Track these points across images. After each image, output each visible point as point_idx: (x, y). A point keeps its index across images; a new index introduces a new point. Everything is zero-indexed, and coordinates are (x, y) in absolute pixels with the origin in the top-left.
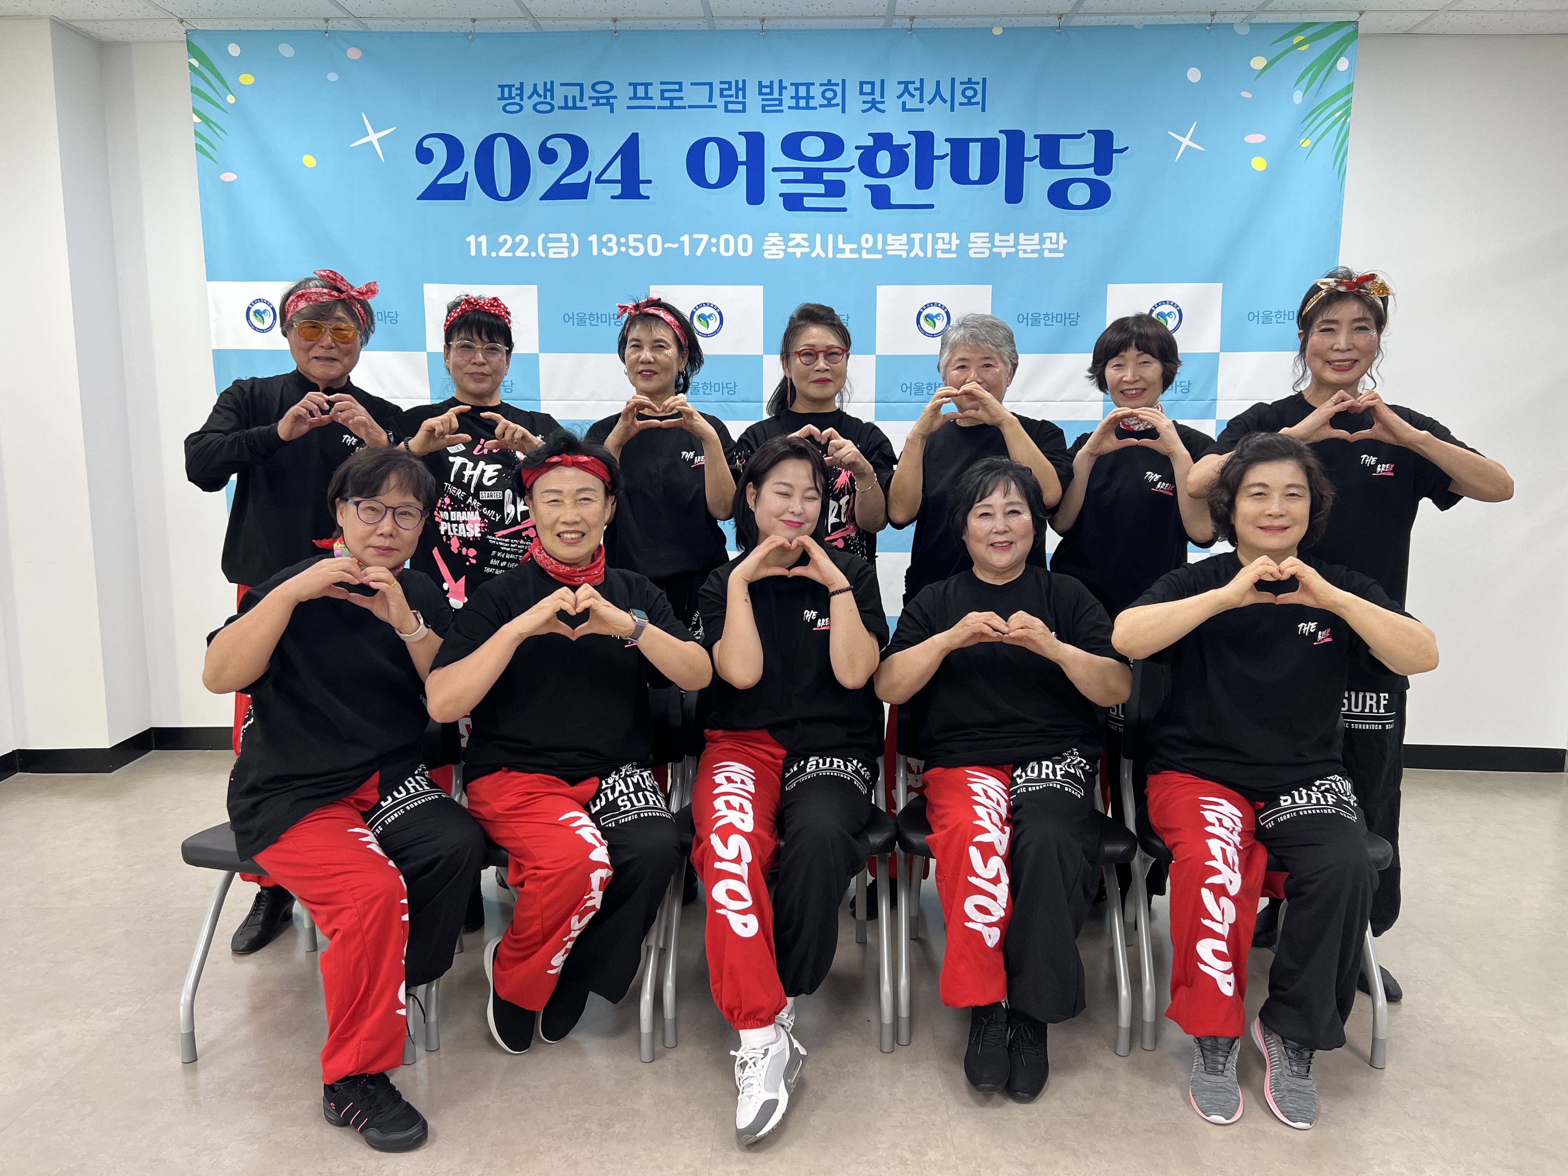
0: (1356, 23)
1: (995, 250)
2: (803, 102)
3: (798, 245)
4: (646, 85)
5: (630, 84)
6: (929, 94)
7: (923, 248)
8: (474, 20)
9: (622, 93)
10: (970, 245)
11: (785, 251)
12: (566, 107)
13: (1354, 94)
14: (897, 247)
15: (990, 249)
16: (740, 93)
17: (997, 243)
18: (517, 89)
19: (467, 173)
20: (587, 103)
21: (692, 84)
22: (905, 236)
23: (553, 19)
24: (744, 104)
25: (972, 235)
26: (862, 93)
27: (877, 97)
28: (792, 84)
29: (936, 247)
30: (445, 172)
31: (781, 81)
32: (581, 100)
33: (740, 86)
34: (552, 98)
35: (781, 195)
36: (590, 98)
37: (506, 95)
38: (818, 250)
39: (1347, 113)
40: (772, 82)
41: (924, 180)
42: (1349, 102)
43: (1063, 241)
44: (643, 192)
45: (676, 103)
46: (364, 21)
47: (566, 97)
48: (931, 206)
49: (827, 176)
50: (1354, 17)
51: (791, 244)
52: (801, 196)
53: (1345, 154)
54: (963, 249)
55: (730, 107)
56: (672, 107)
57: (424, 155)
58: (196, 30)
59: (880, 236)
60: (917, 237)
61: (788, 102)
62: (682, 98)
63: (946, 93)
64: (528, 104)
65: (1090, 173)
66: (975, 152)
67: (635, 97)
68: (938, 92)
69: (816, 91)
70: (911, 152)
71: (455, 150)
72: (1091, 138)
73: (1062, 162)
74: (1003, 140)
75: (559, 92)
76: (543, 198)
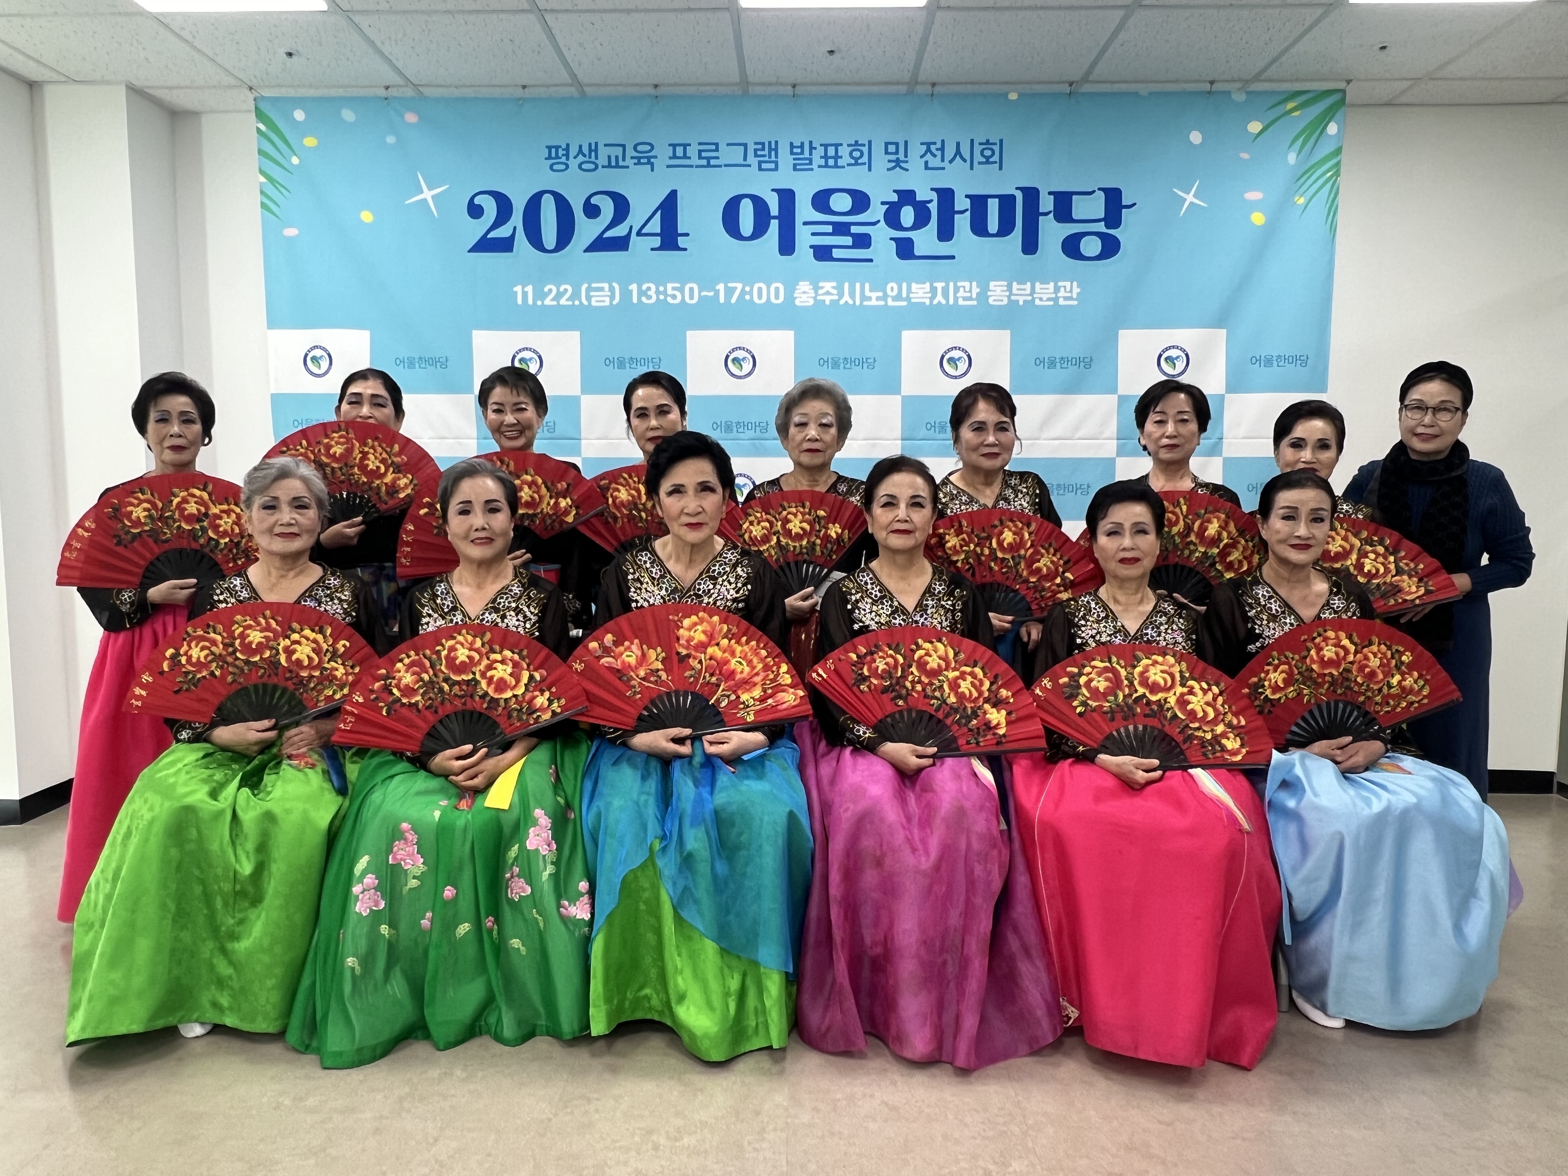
0: (1344, 91)
1: (1013, 298)
2: (831, 161)
3: (828, 293)
4: (685, 146)
5: (670, 144)
6: (950, 152)
7: (945, 295)
8: (524, 87)
9: (663, 154)
10: (989, 293)
11: (815, 298)
12: (609, 166)
13: (1344, 157)
14: (921, 294)
15: (1009, 297)
16: (773, 153)
17: (1015, 291)
18: (563, 149)
19: (515, 228)
20: (629, 162)
21: (728, 145)
22: (927, 285)
23: (598, 85)
24: (776, 163)
25: (992, 284)
26: (887, 153)
28: (822, 145)
29: (958, 295)
30: (495, 225)
31: (811, 143)
32: (624, 159)
33: (773, 145)
34: (597, 158)
35: (811, 247)
36: (632, 158)
37: (553, 155)
38: (846, 298)
39: (1337, 174)
40: (802, 143)
41: (946, 233)
42: (1338, 164)
43: (1076, 290)
44: (681, 245)
45: (713, 162)
46: (420, 88)
47: (609, 157)
48: (953, 257)
49: (854, 229)
50: (1342, 85)
51: (820, 292)
52: (830, 248)
53: (1336, 210)
54: (983, 296)
55: (764, 166)
56: (709, 165)
57: (475, 211)
58: (263, 97)
59: (904, 285)
60: (939, 285)
61: (817, 160)
62: (717, 158)
63: (965, 152)
64: (573, 163)
65: (1101, 227)
66: (993, 207)
68: (958, 152)
69: (844, 151)
70: (933, 207)
71: (504, 205)
72: (1102, 194)
73: (1075, 217)
74: (1019, 196)
75: (603, 152)
76: (587, 250)
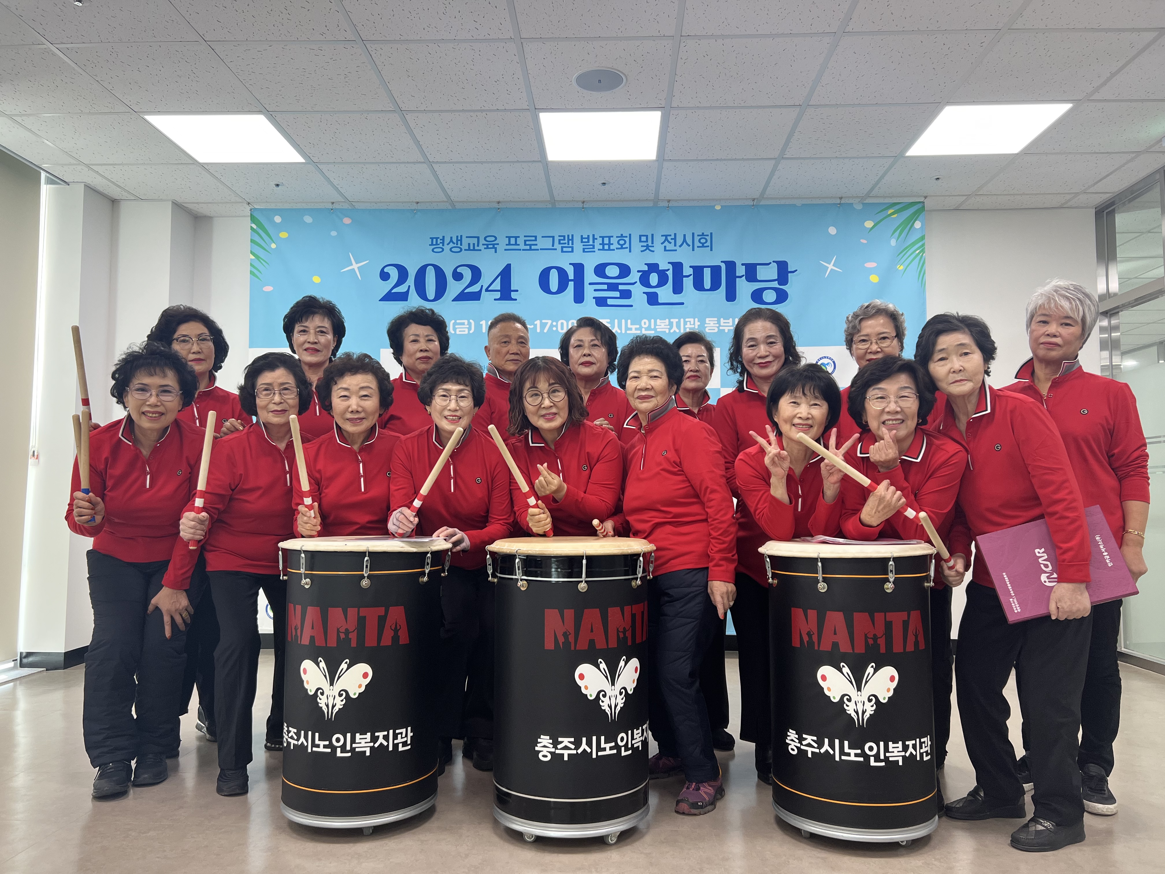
0: (923, 202)
1: (721, 328)
2: (606, 246)
4: (516, 238)
5: (507, 237)
6: (679, 241)
7: (678, 326)
8: (418, 203)
9: (502, 242)
10: (706, 325)
12: (469, 249)
13: (927, 241)
14: (663, 326)
15: (718, 328)
16: (570, 242)
17: (722, 324)
18: (441, 240)
19: (409, 286)
20: (481, 247)
21: (542, 237)
22: (667, 320)
23: (463, 202)
24: (572, 248)
25: (707, 320)
26: (640, 241)
27: (650, 244)
28: (600, 237)
29: (686, 326)
30: (397, 285)
31: (594, 235)
32: (478, 246)
33: (570, 238)
34: (461, 245)
35: (594, 298)
36: (483, 245)
37: (434, 243)
39: (923, 251)
40: (588, 236)
41: (678, 289)
42: (923, 245)
44: (513, 297)
45: (533, 247)
46: (354, 204)
47: (469, 244)
48: (683, 304)
49: (621, 287)
50: (922, 199)
52: (605, 299)
53: (924, 274)
55: (565, 249)
56: (531, 249)
57: (384, 276)
58: (255, 209)
59: (653, 321)
60: (675, 321)
61: (598, 246)
62: (536, 245)
63: (689, 240)
64: (447, 248)
65: (775, 285)
66: (707, 273)
68: (685, 240)
69: (614, 240)
70: (670, 274)
71: (403, 273)
72: (775, 265)
73: (759, 278)
74: (723, 266)
75: (465, 242)
76: (455, 300)
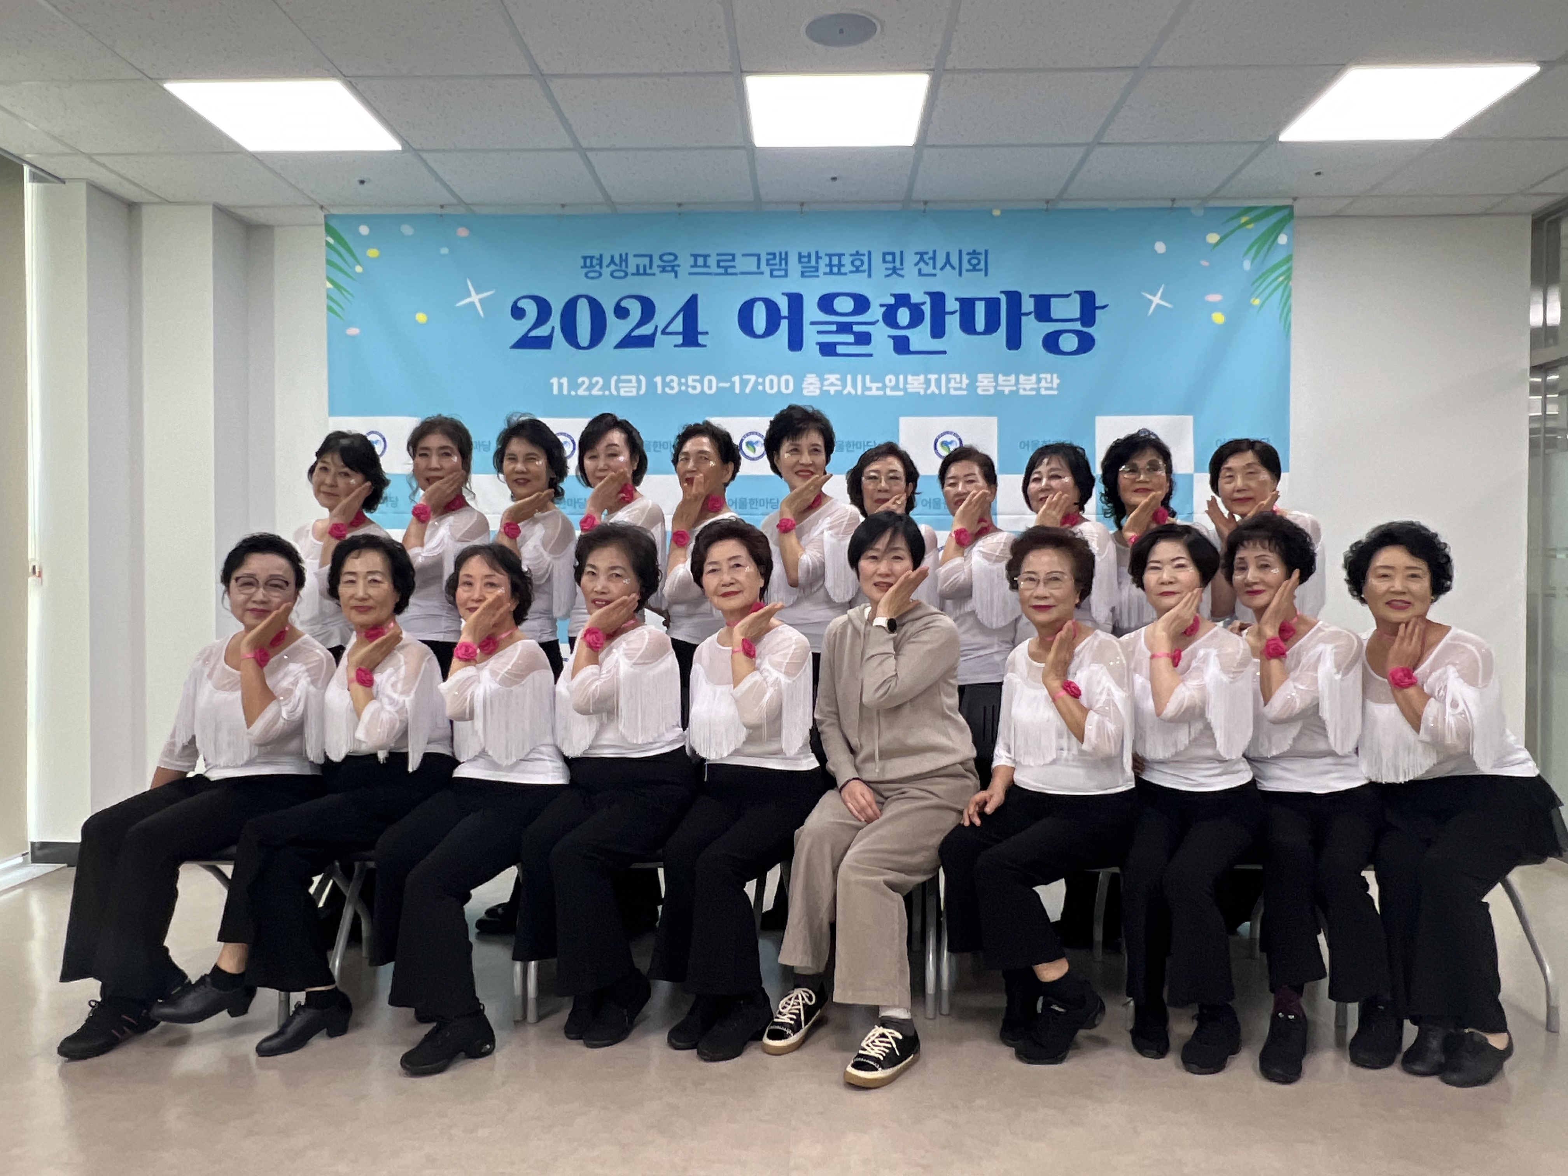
0: (1291, 207)
1: (999, 388)
2: (835, 268)
3: (832, 384)
4: (705, 257)
5: (692, 255)
6: (941, 261)
7: (939, 386)
8: (563, 206)
10: (978, 384)
11: (821, 389)
12: (638, 273)
13: (1295, 263)
14: (916, 385)
15: (995, 387)
16: (783, 262)
17: (1001, 382)
18: (597, 259)
19: (553, 328)
20: (655, 270)
21: (744, 255)
22: (922, 377)
23: (629, 204)
24: (786, 271)
25: (980, 376)
26: (884, 261)
28: (826, 255)
30: (535, 326)
31: (817, 253)
32: (651, 267)
33: (783, 256)
34: (627, 266)
35: (818, 343)
36: (658, 266)
37: (588, 264)
38: (849, 388)
39: (1289, 278)
40: (809, 254)
41: (938, 331)
42: (1289, 270)
43: (1056, 381)
44: (700, 342)
45: (730, 270)
46: (471, 207)
47: (638, 267)
48: (945, 353)
49: (856, 328)
50: (1289, 202)
51: (826, 383)
52: (834, 345)
53: (1289, 310)
54: (972, 386)
55: (775, 273)
56: (726, 273)
57: (518, 313)
58: (334, 216)
59: (901, 377)
60: (933, 377)
61: (823, 267)
62: (734, 267)
63: (955, 260)
64: (606, 271)
65: (1077, 326)
66: (980, 310)
67: (695, 265)
68: (948, 261)
69: (847, 261)
70: (927, 309)
71: (544, 308)
72: (1077, 298)
73: (1054, 315)
74: (1003, 299)
75: (633, 262)
76: (617, 347)
